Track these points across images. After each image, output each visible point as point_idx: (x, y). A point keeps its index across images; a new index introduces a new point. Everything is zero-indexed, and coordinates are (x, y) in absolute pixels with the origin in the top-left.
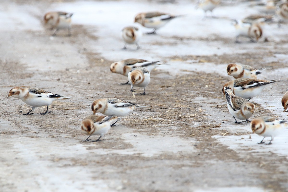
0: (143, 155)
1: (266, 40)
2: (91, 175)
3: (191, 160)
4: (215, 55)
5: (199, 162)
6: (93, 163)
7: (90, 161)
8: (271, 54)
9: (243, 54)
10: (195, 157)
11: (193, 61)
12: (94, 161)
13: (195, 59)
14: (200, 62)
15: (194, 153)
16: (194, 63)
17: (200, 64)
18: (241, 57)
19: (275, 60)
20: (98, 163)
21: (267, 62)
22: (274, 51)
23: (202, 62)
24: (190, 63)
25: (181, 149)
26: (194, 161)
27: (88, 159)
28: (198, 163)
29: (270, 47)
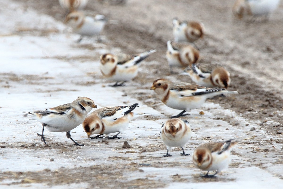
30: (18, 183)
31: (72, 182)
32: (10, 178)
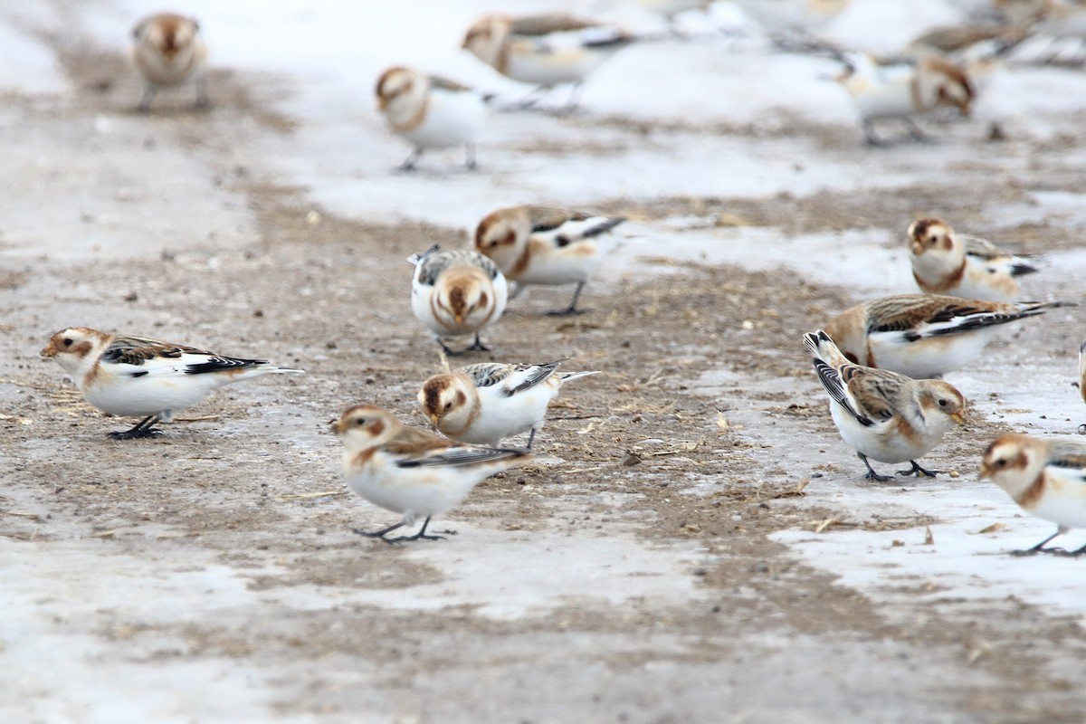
0: (481, 612)
1: (996, 135)
2: (269, 694)
3: (685, 633)
4: (784, 197)
5: (717, 640)
6: (277, 646)
7: (263, 638)
8: (1016, 191)
9: (902, 193)
10: (700, 621)
11: (693, 220)
12: (280, 638)
13: (701, 214)
14: (719, 224)
15: (695, 603)
16: (694, 228)
17: (723, 232)
18: (889, 203)
19: (1034, 216)
20: (297, 643)
21: (1000, 223)
22: (1028, 178)
23: (730, 225)
24: (681, 230)
25: (640, 587)
26: (695, 638)
27: (254, 630)
28: (713, 647)
29: (1015, 163)
30: (703, 228)
31: (849, 226)
32: (686, 214)
